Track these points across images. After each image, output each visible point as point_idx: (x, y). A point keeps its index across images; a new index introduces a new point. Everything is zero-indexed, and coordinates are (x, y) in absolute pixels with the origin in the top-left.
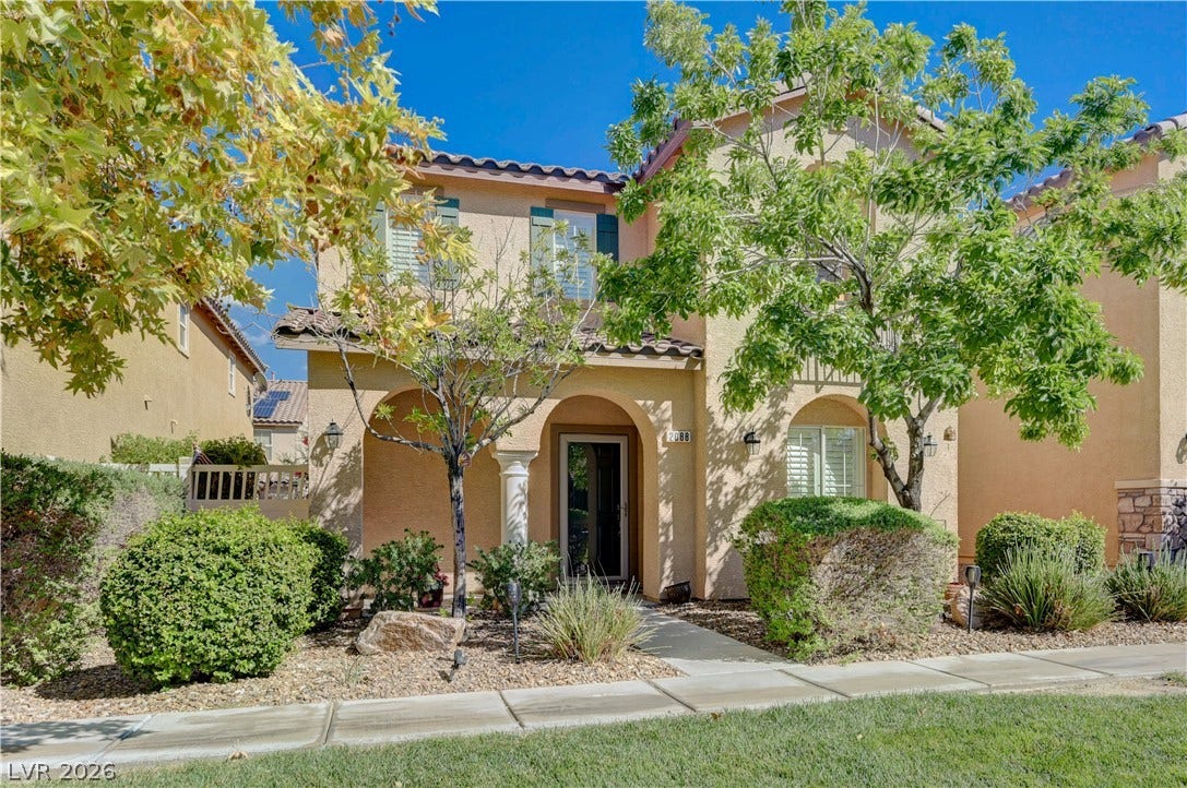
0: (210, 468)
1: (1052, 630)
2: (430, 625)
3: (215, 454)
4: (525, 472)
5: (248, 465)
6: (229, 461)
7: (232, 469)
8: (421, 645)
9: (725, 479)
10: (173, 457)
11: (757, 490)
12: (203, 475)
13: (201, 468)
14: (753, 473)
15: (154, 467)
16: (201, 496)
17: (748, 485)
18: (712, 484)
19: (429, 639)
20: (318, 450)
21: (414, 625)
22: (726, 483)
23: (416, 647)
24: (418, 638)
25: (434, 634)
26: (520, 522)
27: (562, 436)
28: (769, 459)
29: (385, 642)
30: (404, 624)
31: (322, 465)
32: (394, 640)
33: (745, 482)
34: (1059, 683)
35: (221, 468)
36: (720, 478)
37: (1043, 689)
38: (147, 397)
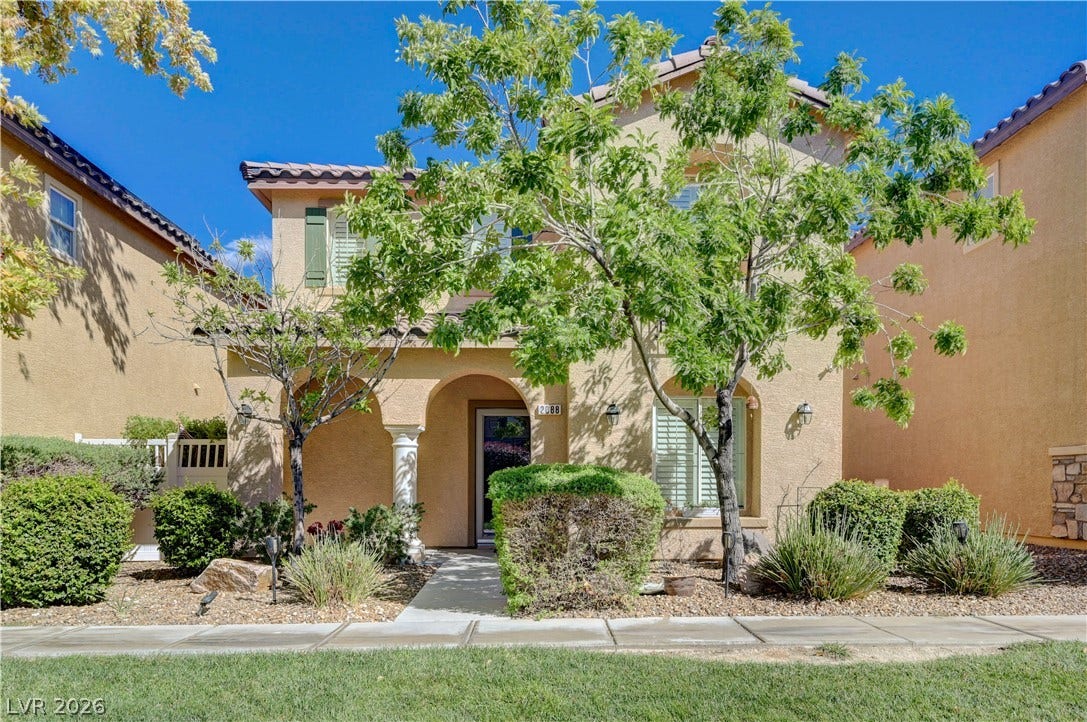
0: (191, 442)
1: (807, 598)
2: (238, 570)
3: (195, 431)
4: (415, 442)
5: (219, 439)
6: (204, 437)
7: (207, 442)
8: (233, 587)
9: (588, 448)
10: (164, 435)
11: (620, 460)
12: (186, 448)
13: (185, 442)
14: (616, 443)
15: (150, 442)
16: (185, 464)
17: (611, 455)
18: (574, 453)
19: (238, 582)
20: (235, 426)
21: (226, 570)
22: (588, 453)
23: (231, 588)
24: (231, 582)
25: (242, 578)
26: (404, 489)
27: (478, 411)
28: (630, 430)
29: (209, 583)
30: (219, 569)
31: (237, 439)
32: (215, 582)
33: (608, 452)
34: (698, 646)
35: (200, 442)
36: (582, 449)
37: (677, 650)
38: (196, 386)
